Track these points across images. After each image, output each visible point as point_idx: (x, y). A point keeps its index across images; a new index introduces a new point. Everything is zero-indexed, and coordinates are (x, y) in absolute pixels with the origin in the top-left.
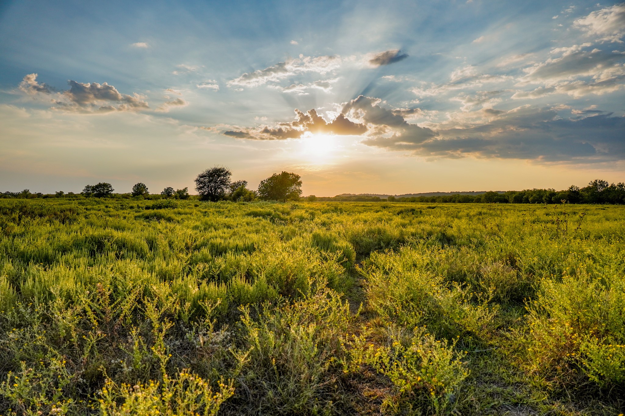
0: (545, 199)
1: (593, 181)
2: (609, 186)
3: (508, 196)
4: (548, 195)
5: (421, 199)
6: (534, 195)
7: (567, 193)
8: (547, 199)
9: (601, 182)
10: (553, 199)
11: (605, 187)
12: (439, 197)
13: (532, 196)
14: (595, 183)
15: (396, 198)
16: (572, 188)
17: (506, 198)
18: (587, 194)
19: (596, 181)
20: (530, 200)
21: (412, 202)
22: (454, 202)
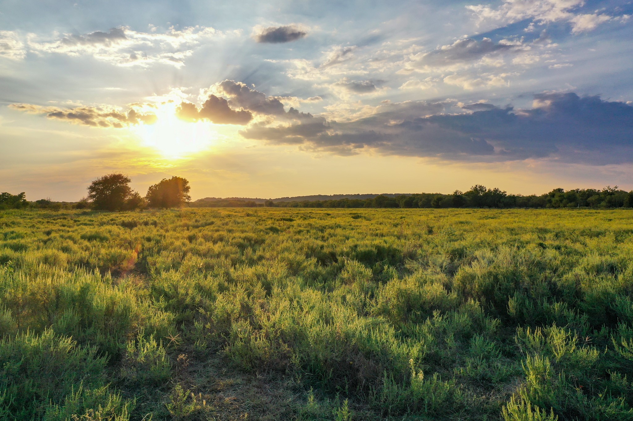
0: (433, 204)
1: (474, 186)
2: (487, 191)
3: (399, 201)
4: (435, 199)
5: (304, 204)
6: (423, 200)
7: (452, 198)
8: (435, 203)
9: (480, 187)
10: (440, 204)
11: (484, 192)
12: (326, 202)
13: (421, 200)
14: (475, 188)
15: (274, 202)
16: (456, 193)
17: (397, 202)
18: (469, 199)
19: (476, 186)
20: (420, 204)
21: (294, 207)
22: (343, 207)
